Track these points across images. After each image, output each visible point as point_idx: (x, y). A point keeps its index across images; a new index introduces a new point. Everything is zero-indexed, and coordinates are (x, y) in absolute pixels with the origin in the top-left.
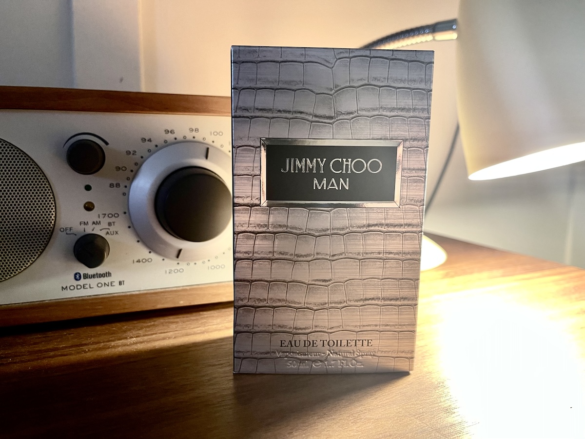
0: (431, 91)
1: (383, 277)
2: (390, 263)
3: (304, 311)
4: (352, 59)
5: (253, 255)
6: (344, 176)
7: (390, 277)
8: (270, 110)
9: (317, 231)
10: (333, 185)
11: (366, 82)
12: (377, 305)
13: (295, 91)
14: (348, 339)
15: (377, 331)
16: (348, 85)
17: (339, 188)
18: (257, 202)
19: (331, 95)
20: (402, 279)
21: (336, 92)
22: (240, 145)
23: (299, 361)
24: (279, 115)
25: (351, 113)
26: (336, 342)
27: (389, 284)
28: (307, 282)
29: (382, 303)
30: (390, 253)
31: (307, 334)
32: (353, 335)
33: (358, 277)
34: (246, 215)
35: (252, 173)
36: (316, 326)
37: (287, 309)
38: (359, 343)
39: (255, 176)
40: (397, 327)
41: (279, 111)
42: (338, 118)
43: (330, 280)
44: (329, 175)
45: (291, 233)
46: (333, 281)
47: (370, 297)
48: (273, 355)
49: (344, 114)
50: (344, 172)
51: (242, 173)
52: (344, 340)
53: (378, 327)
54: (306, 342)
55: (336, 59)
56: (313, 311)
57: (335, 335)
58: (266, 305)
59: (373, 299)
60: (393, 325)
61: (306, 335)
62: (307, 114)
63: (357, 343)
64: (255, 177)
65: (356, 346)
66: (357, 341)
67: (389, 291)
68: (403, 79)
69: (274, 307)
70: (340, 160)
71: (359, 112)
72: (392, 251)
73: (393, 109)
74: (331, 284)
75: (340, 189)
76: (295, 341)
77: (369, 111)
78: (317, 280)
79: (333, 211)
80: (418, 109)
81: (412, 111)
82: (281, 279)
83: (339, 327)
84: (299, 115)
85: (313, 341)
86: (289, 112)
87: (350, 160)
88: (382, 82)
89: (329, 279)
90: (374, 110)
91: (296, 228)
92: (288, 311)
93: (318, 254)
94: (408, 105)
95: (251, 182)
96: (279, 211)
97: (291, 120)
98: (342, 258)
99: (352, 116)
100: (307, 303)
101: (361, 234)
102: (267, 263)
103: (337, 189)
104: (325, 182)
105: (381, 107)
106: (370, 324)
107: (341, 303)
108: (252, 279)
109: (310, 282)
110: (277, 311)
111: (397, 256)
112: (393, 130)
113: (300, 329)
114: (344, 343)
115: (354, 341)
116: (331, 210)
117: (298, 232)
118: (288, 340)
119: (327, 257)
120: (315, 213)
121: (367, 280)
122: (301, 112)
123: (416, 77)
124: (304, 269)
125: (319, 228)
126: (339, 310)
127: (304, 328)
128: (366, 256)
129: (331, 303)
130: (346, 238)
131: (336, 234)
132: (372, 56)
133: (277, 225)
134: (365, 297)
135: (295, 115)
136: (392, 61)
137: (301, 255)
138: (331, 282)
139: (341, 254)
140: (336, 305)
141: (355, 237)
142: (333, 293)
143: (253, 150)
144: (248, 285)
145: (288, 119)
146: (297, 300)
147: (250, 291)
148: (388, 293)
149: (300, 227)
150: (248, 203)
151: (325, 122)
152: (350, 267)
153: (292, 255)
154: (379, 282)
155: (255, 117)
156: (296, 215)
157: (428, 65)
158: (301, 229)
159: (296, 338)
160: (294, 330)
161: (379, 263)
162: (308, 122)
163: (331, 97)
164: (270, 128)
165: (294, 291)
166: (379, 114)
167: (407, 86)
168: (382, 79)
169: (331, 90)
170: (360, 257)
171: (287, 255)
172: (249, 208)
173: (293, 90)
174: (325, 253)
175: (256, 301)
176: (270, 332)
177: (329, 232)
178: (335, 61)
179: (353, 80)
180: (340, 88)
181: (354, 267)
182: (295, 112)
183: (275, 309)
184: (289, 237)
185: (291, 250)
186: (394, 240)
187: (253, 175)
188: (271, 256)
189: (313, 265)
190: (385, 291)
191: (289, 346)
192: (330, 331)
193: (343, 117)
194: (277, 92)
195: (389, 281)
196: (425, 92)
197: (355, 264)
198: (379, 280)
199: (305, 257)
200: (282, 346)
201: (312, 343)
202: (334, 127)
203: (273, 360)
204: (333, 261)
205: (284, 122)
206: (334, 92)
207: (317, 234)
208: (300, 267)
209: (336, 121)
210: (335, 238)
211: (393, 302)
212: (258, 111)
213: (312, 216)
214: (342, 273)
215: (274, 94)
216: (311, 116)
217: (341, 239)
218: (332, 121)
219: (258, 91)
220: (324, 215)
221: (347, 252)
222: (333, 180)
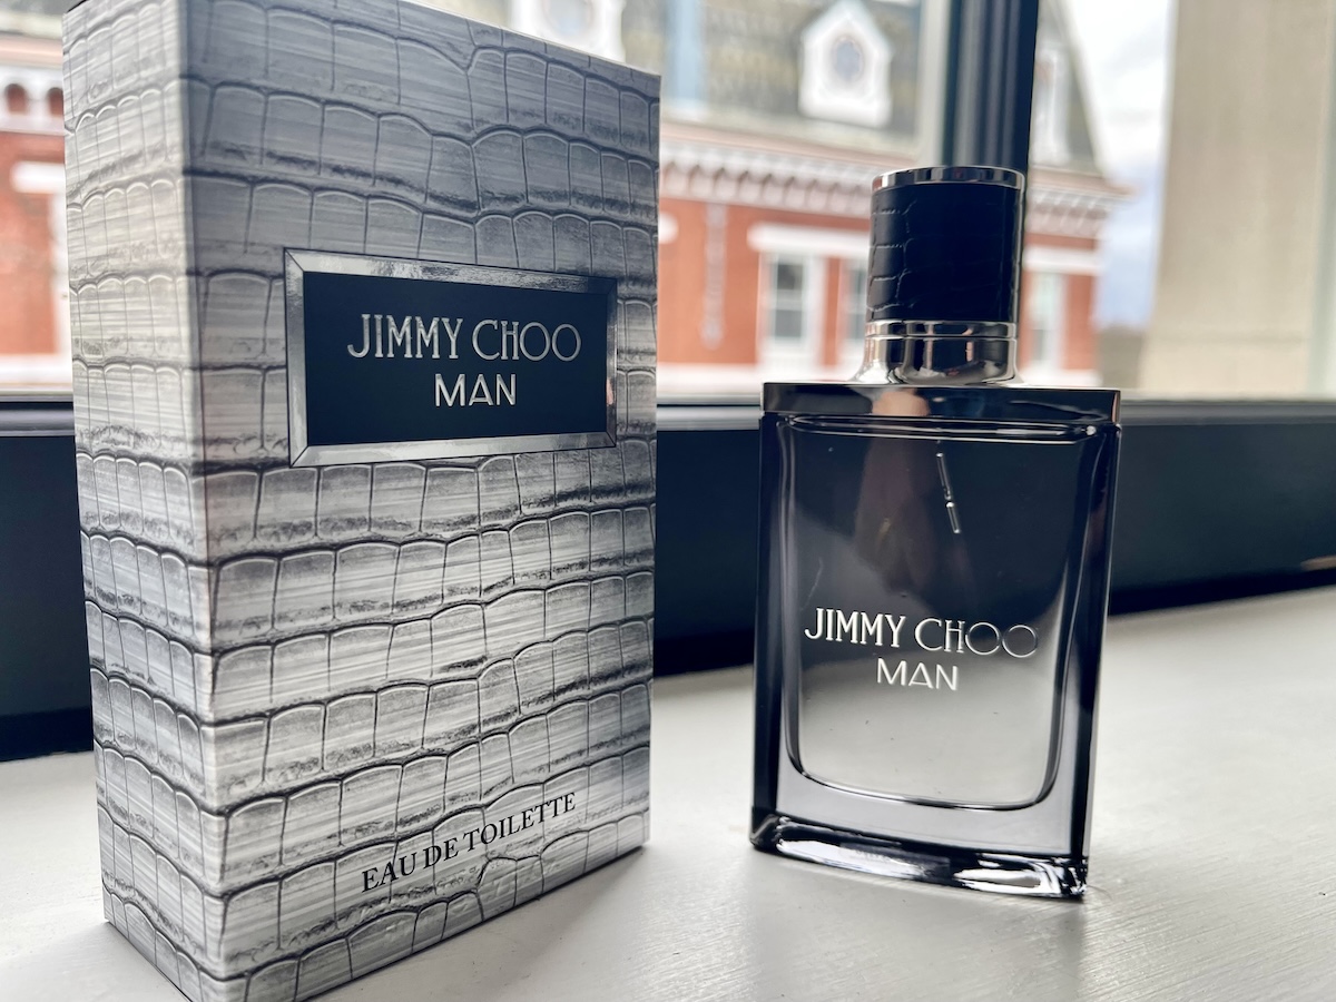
0: (658, 166)
1: (592, 624)
2: (602, 586)
3: (421, 765)
4: (508, 56)
5: (273, 627)
6: (506, 368)
7: (603, 621)
8: (311, 163)
9: (449, 525)
10: (480, 394)
11: (539, 122)
12: (581, 699)
13: (380, 116)
14: (526, 806)
15: (583, 766)
16: (503, 122)
17: (494, 399)
18: (281, 453)
19: (468, 143)
20: (626, 621)
21: (480, 136)
22: (218, 266)
23: (414, 915)
24: (337, 179)
25: (514, 199)
26: (498, 826)
27: (602, 640)
28: (426, 678)
29: (590, 691)
30: (602, 561)
31: (431, 828)
32: (535, 792)
33: (541, 637)
34: (245, 499)
35: (261, 359)
36: (453, 799)
37: (378, 774)
38: (549, 810)
39: (271, 368)
40: (619, 742)
41: (337, 170)
42: (486, 209)
43: (481, 660)
44: (469, 365)
45: (381, 540)
46: (489, 661)
47: (567, 683)
48: (344, 926)
49: (498, 199)
50: (504, 357)
51: (229, 359)
52: (517, 814)
53: (584, 755)
54: (431, 850)
55: (473, 48)
56: (444, 758)
57: (496, 808)
58: (319, 777)
59: (572, 686)
60: (613, 741)
61: (430, 833)
62: (411, 186)
63: (545, 813)
64: (271, 372)
65: (542, 820)
66: (545, 806)
67: (603, 656)
68: (612, 129)
69: (340, 778)
70: (495, 323)
71: (529, 198)
72: (605, 557)
73: (594, 201)
74: (484, 670)
75: (498, 403)
76: (402, 860)
77: (550, 199)
78: (452, 667)
79: (485, 464)
80: (640, 206)
81: (629, 210)
82: (357, 685)
83: (504, 782)
84: (391, 189)
85: (447, 843)
86: (365, 175)
87: (516, 324)
88: (573, 127)
89: (479, 656)
90: (560, 196)
91: (394, 524)
92: (382, 777)
93: (452, 591)
94: (623, 195)
95: (260, 391)
96: (346, 478)
97: (371, 202)
98: (507, 594)
100: (430, 740)
101: (544, 521)
102: (317, 645)
103: (491, 403)
104: (461, 383)
105: (574, 193)
106: (569, 753)
107: (508, 715)
108: (271, 706)
110: (350, 786)
112: (598, 252)
113: (416, 819)
114: (518, 821)
115: (538, 809)
116: (479, 464)
117: (401, 535)
118: (382, 866)
119: (475, 596)
120: (442, 474)
121: (560, 640)
122: (398, 182)
123: (633, 128)
124: (420, 642)
125: (454, 516)
126: (505, 736)
127: (424, 815)
128: (557, 578)
129: (486, 722)
130: (515, 537)
131: (492, 528)
132: (550, 57)
133: (341, 520)
134: (556, 686)
135: (380, 187)
136: (588, 80)
137: (411, 603)
138: (485, 663)
139: (505, 583)
140: (498, 725)
141: (533, 532)
142: (489, 695)
143: (263, 285)
144: (260, 729)
145: (361, 196)
146: (402, 739)
147: (267, 745)
148: (602, 663)
149: (404, 521)
150: (251, 459)
151: (456, 218)
152: (526, 613)
153: (385, 606)
154: (583, 638)
155: (266, 180)
156: (393, 484)
157: (653, 105)
158: (407, 525)
159: (406, 849)
160: (400, 829)
161: (582, 591)
162: (414, 212)
163: (468, 147)
164: (310, 219)
165: (395, 714)
166: (571, 208)
167: (619, 147)
168: (572, 120)
169: (468, 128)
170: (544, 583)
171: (373, 608)
172: (255, 474)
173: (373, 113)
174: (469, 586)
175: (288, 772)
176: (333, 858)
177: (475, 526)
178: (471, 52)
179: (515, 111)
180: (486, 126)
181: (534, 612)
182: (381, 179)
183: (345, 782)
184: (377, 552)
185: (384, 593)
186: (608, 528)
187: (265, 367)
188: (327, 620)
189: (441, 627)
190: (595, 658)
191: (387, 880)
192: (485, 801)
193: (498, 208)
194: (329, 112)
195: (601, 633)
196: (649, 167)
197: (534, 602)
198: (584, 635)
199: (420, 606)
200: (367, 889)
201: (443, 851)
202: (477, 230)
203: (343, 940)
204: (488, 603)
205: (351, 206)
206: (475, 136)
207: (448, 535)
208: (407, 638)
209: (481, 217)
210: (490, 539)
211: (610, 684)
212: (274, 161)
213: (435, 483)
214: (507, 632)
215: (320, 115)
216: (424, 196)
217: (504, 541)
218: (472, 215)
219: (272, 98)
220: (464, 479)
221: (518, 574)
222: (481, 380)
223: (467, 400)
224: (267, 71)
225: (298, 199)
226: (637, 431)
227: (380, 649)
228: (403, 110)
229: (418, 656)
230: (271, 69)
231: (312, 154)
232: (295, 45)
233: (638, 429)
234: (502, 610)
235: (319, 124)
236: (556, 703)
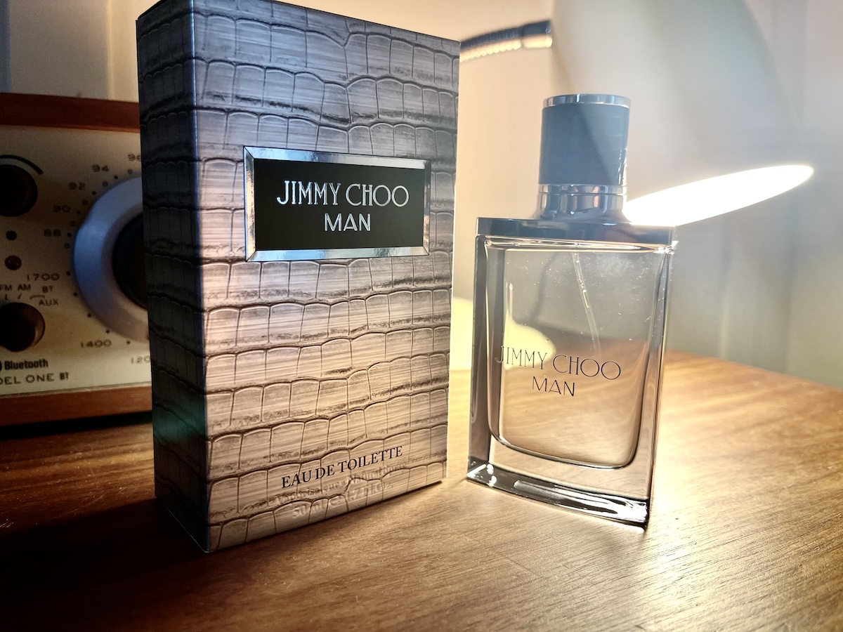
0: (458, 95)
1: (413, 354)
2: (420, 333)
3: (315, 423)
4: (369, 37)
5: (236, 345)
6: (364, 210)
7: (420, 353)
8: (259, 101)
9: (332, 295)
10: (350, 224)
11: (385, 73)
12: (406, 395)
13: (296, 74)
14: (374, 451)
15: (407, 432)
16: (364, 74)
17: (358, 227)
18: (240, 254)
19: (344, 86)
20: (433, 353)
21: (351, 82)
22: (210, 157)
23: (310, 504)
24: (272, 109)
25: (370, 117)
26: (358, 460)
27: (419, 363)
28: (318, 377)
29: (412, 391)
30: (420, 319)
31: (320, 458)
32: (379, 444)
33: (383, 359)
34: (222, 278)
35: (231, 204)
36: (332, 443)
37: (291, 426)
38: (387, 455)
39: (236, 209)
40: (429, 421)
41: (272, 104)
42: (355, 123)
43: (349, 370)
44: (344, 209)
45: (295, 302)
46: (354, 370)
47: (399, 385)
48: (272, 505)
49: (362, 117)
50: (364, 204)
51: (215, 204)
52: (369, 455)
53: (408, 426)
54: (319, 470)
55: (348, 33)
56: (328, 421)
57: (356, 451)
58: (259, 425)
59: (401, 387)
60: (425, 420)
61: (319, 461)
63: (384, 456)
64: (237, 212)
65: (383, 460)
66: (385, 452)
67: (420, 372)
68: (429, 75)
69: (271, 426)
70: (359, 185)
71: (380, 116)
72: (421, 317)
73: (418, 116)
74: (350, 375)
75: (360, 230)
76: (304, 473)
77: (392, 116)
78: (333, 372)
79: (352, 263)
80: (446, 118)
81: (439, 120)
82: (280, 378)
83: (361, 437)
84: (301, 113)
85: (329, 467)
86: (287, 106)
87: (371, 186)
88: (406, 75)
89: (348, 367)
90: (397, 114)
91: (301, 294)
92: (293, 428)
93: (333, 331)
94: (435, 112)
95: (230, 221)
96: (276, 268)
97: (290, 120)
98: (364, 334)
99: (371, 121)
100: (320, 410)
101: (386, 295)
102: (259, 355)
103: (356, 230)
105: (406, 112)
106: (399, 424)
107: (364, 400)
108: (235, 387)
109: (324, 377)
110: (276, 431)
111: (427, 323)
112: (419, 145)
113: (311, 452)
114: (369, 459)
115: (381, 453)
116: (349, 262)
117: (305, 299)
118: (292, 475)
119: (346, 334)
120: (328, 268)
121: (394, 361)
122: (305, 109)
123: (443, 74)
124: (315, 357)
125: (335, 290)
126: (362, 411)
127: (316, 451)
128: (393, 327)
129: (351, 403)
130: (369, 303)
131: (356, 298)
132: (393, 36)
133: (273, 290)
134: (392, 387)
135: (296, 112)
136: (415, 48)
137: (311, 336)
138: (352, 371)
139: (363, 328)
140: (358, 405)
141: (379, 301)
142: (353, 388)
143: (233, 166)
144: (229, 397)
145: (286, 117)
146: (305, 408)
147: (233, 406)
148: (419, 375)
149: (307, 292)
150: (226, 257)
151: (337, 128)
152: (375, 345)
153: (297, 337)
154: (408, 361)
155: (235, 111)
156: (302, 273)
157: (455, 60)
158: (309, 295)
159: (306, 468)
160: (302, 457)
161: (407, 335)
162: (314, 125)
163: (344, 89)
164: (258, 130)
165: (301, 395)
166: (404, 121)
167: (434, 85)
168: (406, 71)
169: (345, 78)
170: (386, 330)
171: (290, 338)
172: (228, 265)
173: (292, 73)
174: (343, 329)
175: (243, 421)
176: (267, 469)
177: (347, 296)
178: (347, 36)
179: (372, 68)
180: (355, 77)
181: (379, 345)
182: (296, 108)
183: (273, 429)
184: (293, 308)
185: (296, 330)
186: (424, 300)
187: (233, 209)
188: (264, 342)
189: (327, 350)
190: (415, 373)
191: (295, 483)
192: (350, 446)
193: (361, 122)
194: (269, 73)
195: (419, 359)
196: (452, 96)
197: (380, 340)
198: (408, 359)
199: (315, 338)
200: (284, 487)
201: (326, 471)
202: (350, 135)
203: (271, 512)
204: (353, 339)
205: (279, 123)
206: (348, 82)
207: (331, 301)
208: (308, 355)
209: (352, 127)
210: (355, 304)
211: (424, 388)
212: (239, 100)
213: (324, 272)
214: (364, 355)
215: (263, 75)
216: (319, 116)
217: (362, 305)
218: (347, 126)
219: (238, 67)
220: (340, 271)
221: (370, 324)
222: (351, 217)
223: (343, 228)
224: (235, 53)
225: (251, 120)
226: (442, 247)
227: (293, 360)
228: (309, 70)
229: (313, 365)
230: (237, 52)
231: (259, 96)
232: (251, 39)
233: (443, 245)
234: (361, 343)
235: (263, 79)
236: (392, 396)
